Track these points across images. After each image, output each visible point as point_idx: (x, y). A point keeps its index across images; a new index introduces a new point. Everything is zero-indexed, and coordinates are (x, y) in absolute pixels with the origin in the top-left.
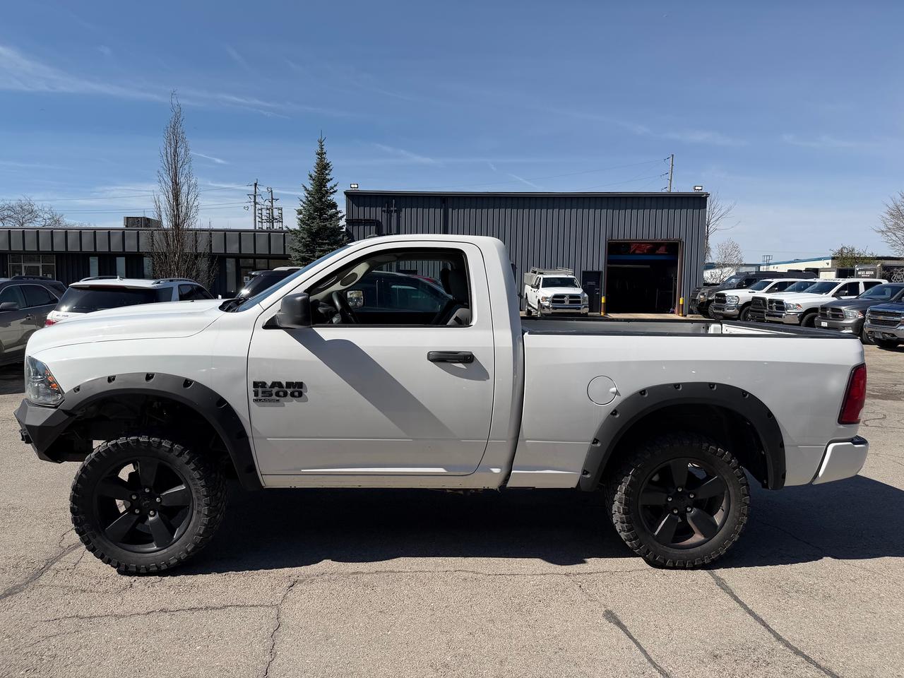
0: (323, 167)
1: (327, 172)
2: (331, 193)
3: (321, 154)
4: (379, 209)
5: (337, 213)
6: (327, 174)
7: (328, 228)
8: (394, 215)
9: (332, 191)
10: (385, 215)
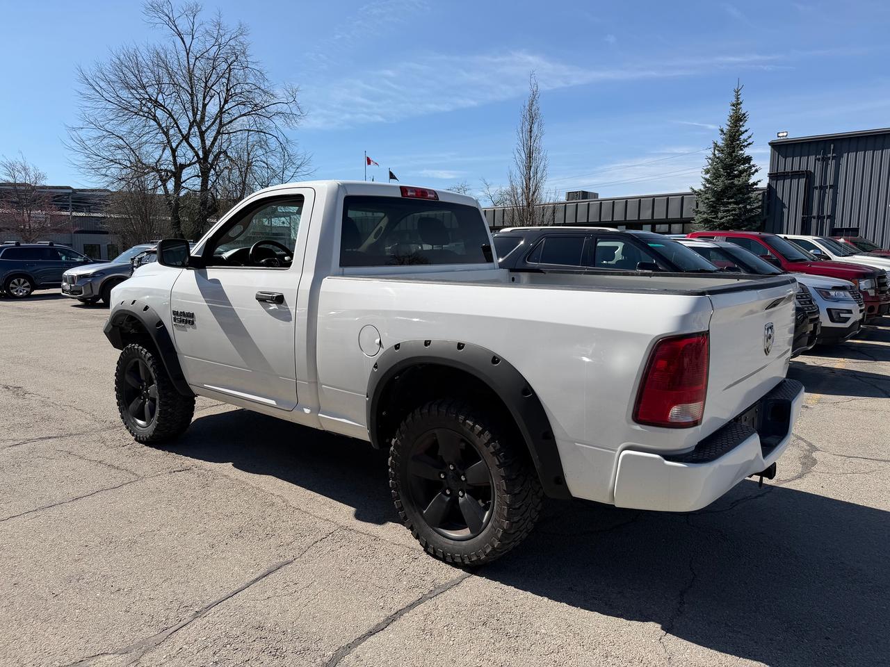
0: (738, 119)
1: (741, 123)
2: (745, 146)
3: (737, 105)
4: (812, 158)
5: (750, 168)
6: (740, 126)
7: (736, 186)
8: (832, 163)
9: (746, 143)
10: (819, 164)
